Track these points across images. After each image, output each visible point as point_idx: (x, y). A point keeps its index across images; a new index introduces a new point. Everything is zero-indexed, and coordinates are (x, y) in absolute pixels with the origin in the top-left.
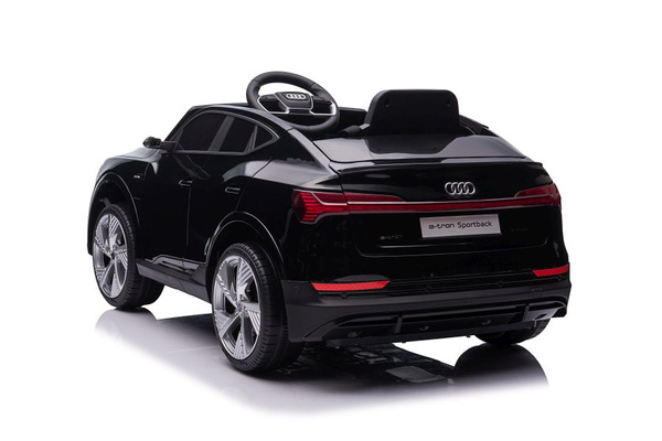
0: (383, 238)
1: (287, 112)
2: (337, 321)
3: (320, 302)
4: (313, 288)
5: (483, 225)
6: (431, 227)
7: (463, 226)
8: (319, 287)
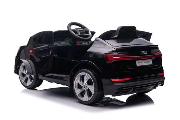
0: (128, 66)
1: (79, 34)
2: (118, 89)
3: (113, 84)
4: (111, 81)
5: (149, 62)
6: (138, 63)
7: (145, 63)
8: (113, 80)
